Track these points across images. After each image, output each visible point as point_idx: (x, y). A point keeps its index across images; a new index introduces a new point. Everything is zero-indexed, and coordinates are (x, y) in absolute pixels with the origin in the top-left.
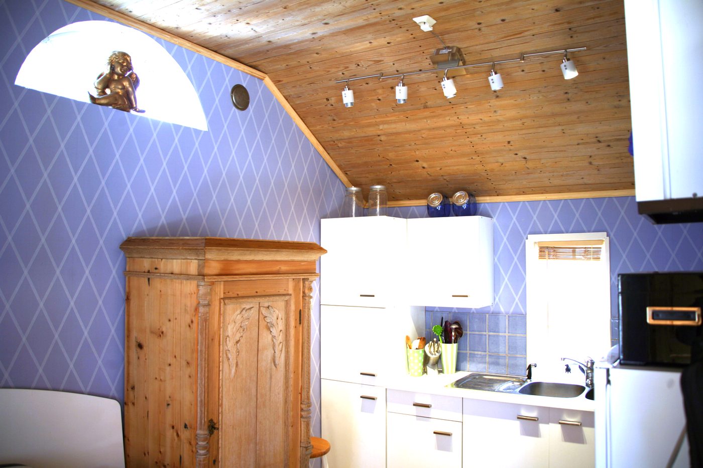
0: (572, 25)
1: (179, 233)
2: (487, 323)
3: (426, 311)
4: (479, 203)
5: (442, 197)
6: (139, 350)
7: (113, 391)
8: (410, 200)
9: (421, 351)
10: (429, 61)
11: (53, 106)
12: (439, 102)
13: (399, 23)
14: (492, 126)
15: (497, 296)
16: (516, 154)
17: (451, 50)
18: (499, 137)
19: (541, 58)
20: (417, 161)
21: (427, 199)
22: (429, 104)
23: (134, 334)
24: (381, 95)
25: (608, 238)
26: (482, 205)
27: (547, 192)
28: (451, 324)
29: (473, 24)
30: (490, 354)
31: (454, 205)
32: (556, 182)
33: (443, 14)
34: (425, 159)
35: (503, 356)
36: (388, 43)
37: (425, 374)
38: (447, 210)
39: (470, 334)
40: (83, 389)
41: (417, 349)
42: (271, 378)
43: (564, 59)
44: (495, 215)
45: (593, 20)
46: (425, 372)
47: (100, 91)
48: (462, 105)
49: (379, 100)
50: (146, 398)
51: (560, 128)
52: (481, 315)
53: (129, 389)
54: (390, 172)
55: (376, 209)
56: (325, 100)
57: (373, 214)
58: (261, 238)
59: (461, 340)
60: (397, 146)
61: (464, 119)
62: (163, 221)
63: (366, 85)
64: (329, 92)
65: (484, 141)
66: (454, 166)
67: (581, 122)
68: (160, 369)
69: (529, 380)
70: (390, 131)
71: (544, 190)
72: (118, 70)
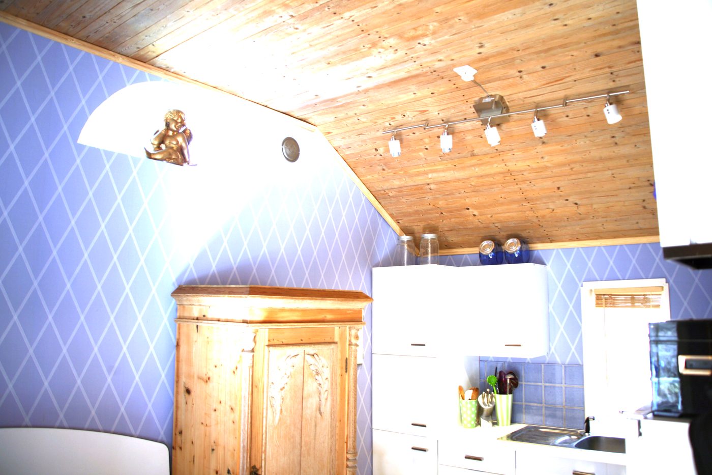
0: (613, 69)
1: (229, 281)
2: (543, 374)
3: (480, 361)
4: (532, 250)
5: (494, 245)
6: (187, 395)
7: (162, 436)
8: (463, 248)
9: (474, 402)
10: (473, 110)
11: (112, 161)
12: (486, 150)
13: (440, 74)
14: (541, 172)
15: (552, 345)
16: (567, 200)
17: (493, 99)
18: (548, 184)
19: (584, 103)
20: (468, 209)
21: (479, 247)
22: (476, 151)
23: (183, 379)
24: (427, 144)
25: (667, 284)
26: (536, 252)
27: (601, 238)
28: (505, 375)
29: (513, 72)
30: (546, 405)
31: (506, 252)
32: (610, 226)
33: (483, 63)
34: (475, 207)
35: (559, 408)
36: (432, 93)
37: (479, 426)
38: (500, 257)
39: (525, 385)
40: (133, 432)
41: (470, 399)
42: (316, 426)
43: (607, 103)
44: (548, 262)
45: (634, 64)
46: (478, 423)
47: (155, 146)
48: (509, 152)
49: (427, 149)
50: (192, 443)
51: (610, 172)
52: (537, 365)
53: (177, 434)
54: (441, 221)
55: (427, 257)
56: (374, 151)
57: (425, 262)
58: (311, 287)
59: (516, 391)
60: (446, 194)
61: (511, 166)
62: (214, 271)
63: (413, 135)
64: (378, 142)
65: (534, 188)
66: (505, 213)
67: (632, 166)
68: (206, 414)
69: (587, 434)
70: (439, 179)
71: (598, 236)
72: (173, 126)
